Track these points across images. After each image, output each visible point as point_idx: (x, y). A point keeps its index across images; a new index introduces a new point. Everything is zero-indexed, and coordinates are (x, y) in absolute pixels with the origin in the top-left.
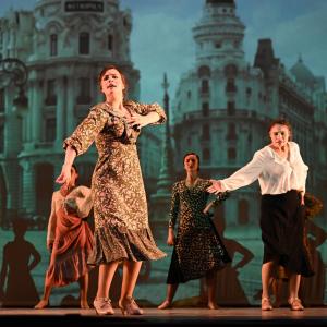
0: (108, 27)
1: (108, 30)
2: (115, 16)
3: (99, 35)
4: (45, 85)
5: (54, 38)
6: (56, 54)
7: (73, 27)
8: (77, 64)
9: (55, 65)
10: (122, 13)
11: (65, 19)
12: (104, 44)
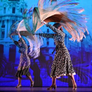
0: (21, 6)
1: (21, 7)
2: (23, 3)
3: (18, 8)
4: (2, 22)
5: (5, 8)
6: (5, 13)
7: (10, 6)
8: (12, 16)
9: (5, 16)
10: (25, 2)
11: (8, 3)
12: (20, 11)
